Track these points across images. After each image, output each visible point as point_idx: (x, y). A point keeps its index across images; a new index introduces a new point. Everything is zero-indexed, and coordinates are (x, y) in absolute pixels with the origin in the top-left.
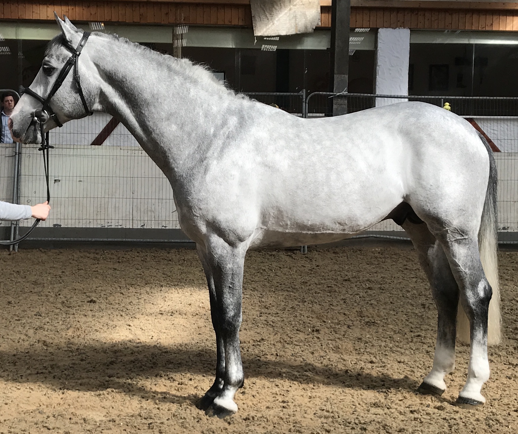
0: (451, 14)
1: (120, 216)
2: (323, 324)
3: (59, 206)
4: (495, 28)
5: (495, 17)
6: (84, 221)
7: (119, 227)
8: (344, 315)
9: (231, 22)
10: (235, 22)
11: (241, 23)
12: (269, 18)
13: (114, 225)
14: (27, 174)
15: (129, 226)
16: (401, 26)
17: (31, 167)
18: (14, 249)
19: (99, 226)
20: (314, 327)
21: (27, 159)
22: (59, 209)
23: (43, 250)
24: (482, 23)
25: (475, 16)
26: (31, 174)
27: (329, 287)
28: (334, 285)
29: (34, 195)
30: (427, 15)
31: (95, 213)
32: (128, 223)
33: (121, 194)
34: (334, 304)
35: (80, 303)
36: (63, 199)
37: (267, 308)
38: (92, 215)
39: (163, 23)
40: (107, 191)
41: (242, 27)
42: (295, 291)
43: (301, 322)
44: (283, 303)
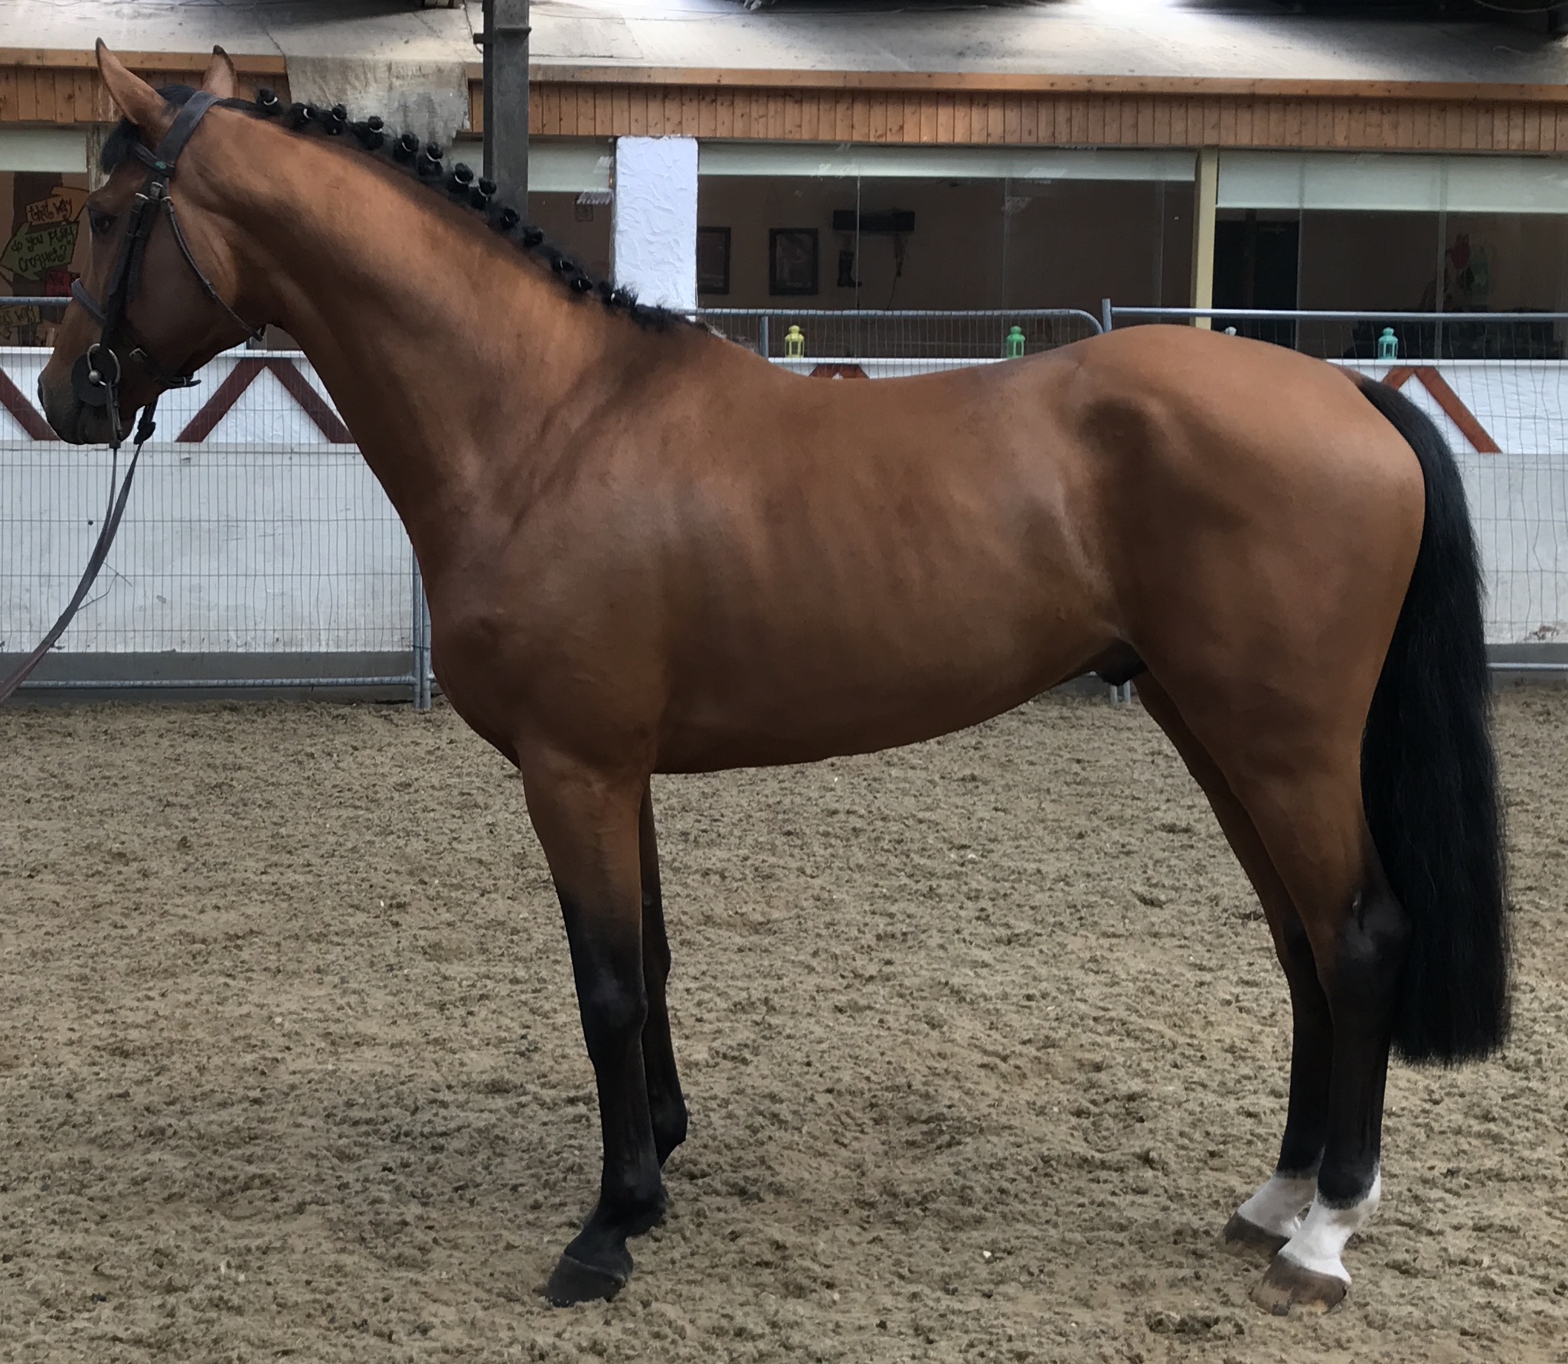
0: (800, 103)
2: (419, 888)
4: (909, 137)
5: (909, 110)
8: (476, 865)
16: (673, 132)
20: (393, 898)
24: (877, 124)
25: (858, 108)
27: (463, 794)
28: (479, 788)
30: (740, 103)
34: (463, 837)
37: (290, 852)
39: (60, 120)
42: (372, 806)
43: (366, 885)
44: (332, 839)
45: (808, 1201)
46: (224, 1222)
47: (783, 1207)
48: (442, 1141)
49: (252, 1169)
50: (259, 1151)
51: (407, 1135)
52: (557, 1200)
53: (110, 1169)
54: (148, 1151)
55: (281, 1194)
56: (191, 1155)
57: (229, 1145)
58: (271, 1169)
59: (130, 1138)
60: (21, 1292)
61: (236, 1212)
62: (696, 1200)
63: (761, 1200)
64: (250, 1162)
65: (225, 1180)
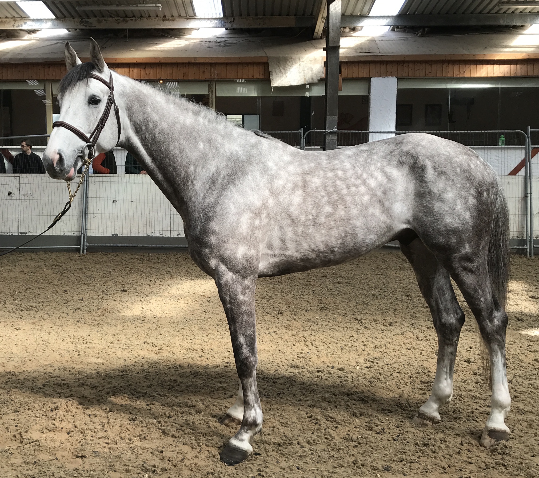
0: (431, 65)
1: (161, 227)
2: (288, 309)
3: (116, 220)
4: (467, 75)
5: (467, 66)
6: (134, 232)
7: (161, 236)
8: (307, 302)
9: (253, 76)
10: (256, 76)
11: (261, 77)
12: (283, 72)
13: (157, 234)
14: (93, 196)
15: (168, 235)
16: (389, 75)
17: (95, 191)
18: (83, 252)
19: (145, 235)
20: (279, 311)
21: (93, 185)
22: (116, 223)
23: (104, 253)
24: (457, 71)
25: (450, 66)
26: (95, 196)
27: (308, 281)
29: (98, 212)
30: (411, 65)
31: (142, 225)
32: (166, 233)
33: (162, 211)
34: (305, 294)
35: (115, 292)
36: (119, 215)
38: (140, 227)
39: (201, 79)
40: (151, 209)
41: (262, 80)
42: (279, 284)
43: (272, 307)
44: (265, 293)
45: (382, 404)
46: (210, 399)
47: (374, 405)
48: (276, 380)
49: (220, 385)
50: (224, 380)
51: (267, 378)
52: (306, 399)
53: (181, 383)
54: (193, 378)
55: (227, 392)
56: (205, 380)
57: (216, 378)
58: (225, 385)
59: (188, 375)
60: (150, 414)
61: (214, 397)
62: (347, 401)
63: (368, 403)
64: (221, 383)
65: (212, 387)
